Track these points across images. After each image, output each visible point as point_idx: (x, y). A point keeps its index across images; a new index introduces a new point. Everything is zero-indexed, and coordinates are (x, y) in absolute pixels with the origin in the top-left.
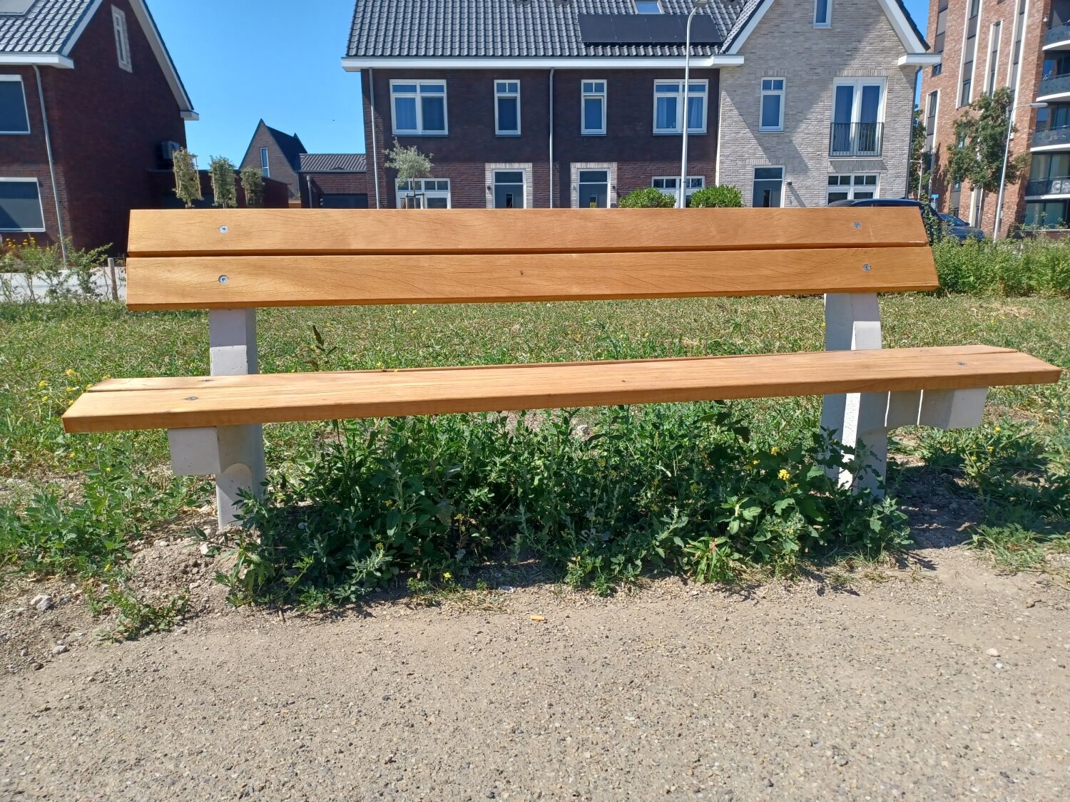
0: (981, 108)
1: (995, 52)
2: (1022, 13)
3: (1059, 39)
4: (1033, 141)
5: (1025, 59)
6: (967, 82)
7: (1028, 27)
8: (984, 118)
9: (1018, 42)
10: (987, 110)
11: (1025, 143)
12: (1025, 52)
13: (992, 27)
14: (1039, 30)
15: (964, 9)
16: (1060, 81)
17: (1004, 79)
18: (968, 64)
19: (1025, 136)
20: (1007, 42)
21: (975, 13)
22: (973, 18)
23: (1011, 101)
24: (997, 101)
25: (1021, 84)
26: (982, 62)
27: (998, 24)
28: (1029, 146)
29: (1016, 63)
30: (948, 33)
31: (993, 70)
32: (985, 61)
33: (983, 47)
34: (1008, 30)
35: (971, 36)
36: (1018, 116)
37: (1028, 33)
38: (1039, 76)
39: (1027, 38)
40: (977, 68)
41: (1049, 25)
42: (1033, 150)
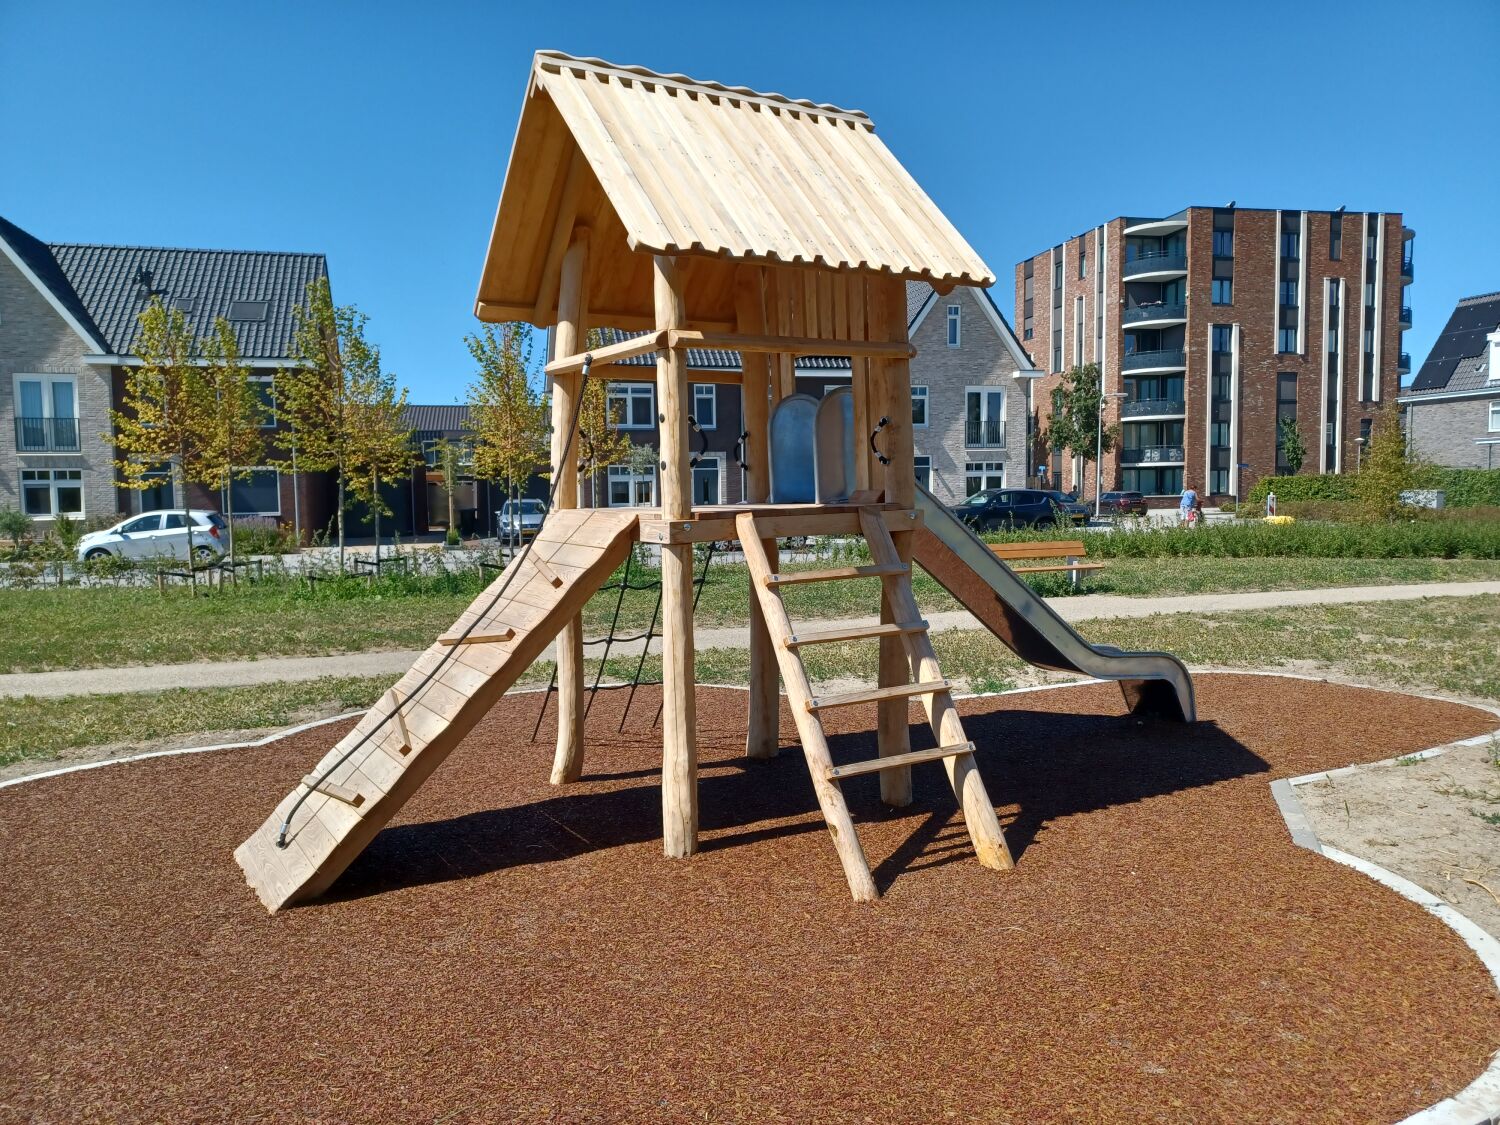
0: (1073, 381)
1: (1080, 324)
2: (1101, 292)
3: (1136, 320)
4: (1122, 412)
5: (1107, 335)
6: (1057, 349)
7: (1108, 305)
8: (1077, 390)
9: (1100, 318)
10: (1079, 383)
11: (1115, 412)
12: (1107, 328)
13: (1076, 301)
14: (1117, 310)
15: (1049, 279)
16: (1140, 358)
17: (1091, 351)
18: (1057, 333)
19: (1115, 406)
20: (1090, 316)
21: (1059, 285)
22: (1058, 289)
23: (1099, 375)
24: (1087, 375)
25: (1107, 358)
26: (1070, 333)
27: (1081, 299)
28: (1119, 417)
29: (1100, 337)
30: (1036, 300)
31: (1081, 342)
32: (1073, 331)
33: (1070, 319)
34: (1090, 304)
35: (1058, 306)
36: (1108, 388)
37: (1108, 311)
38: (1121, 351)
39: (1107, 315)
40: (1066, 338)
41: (1124, 306)
42: (1123, 419)
